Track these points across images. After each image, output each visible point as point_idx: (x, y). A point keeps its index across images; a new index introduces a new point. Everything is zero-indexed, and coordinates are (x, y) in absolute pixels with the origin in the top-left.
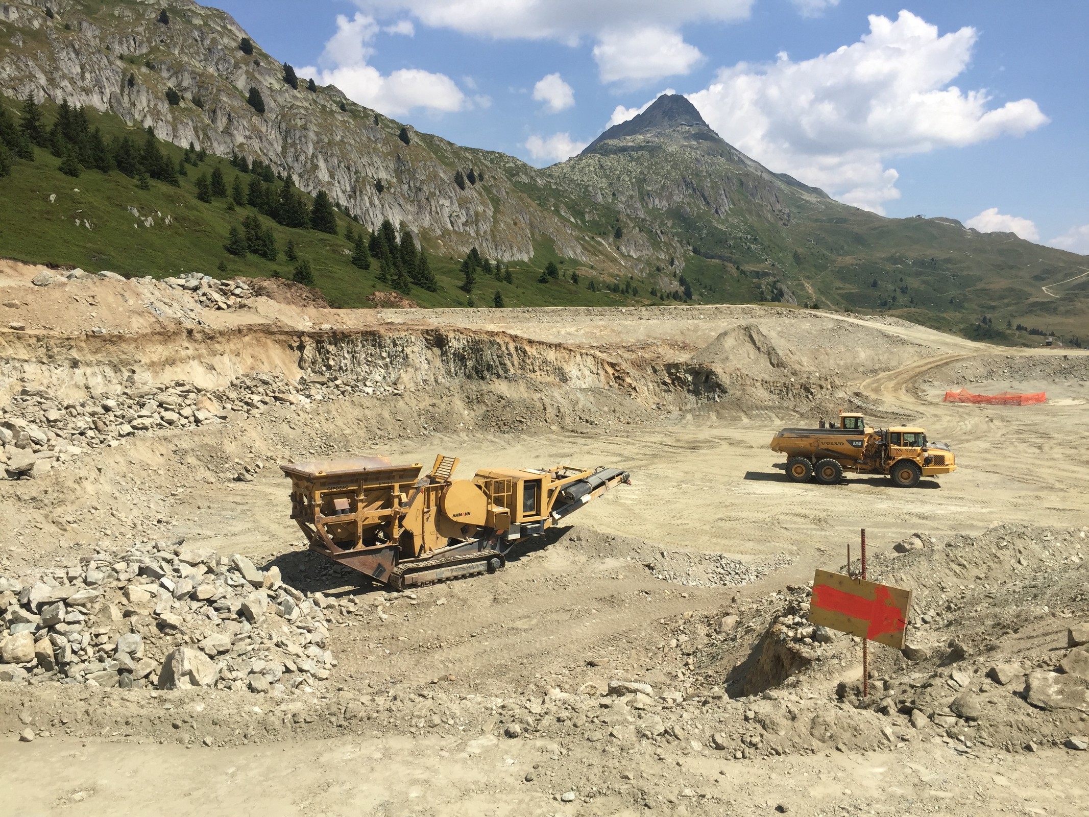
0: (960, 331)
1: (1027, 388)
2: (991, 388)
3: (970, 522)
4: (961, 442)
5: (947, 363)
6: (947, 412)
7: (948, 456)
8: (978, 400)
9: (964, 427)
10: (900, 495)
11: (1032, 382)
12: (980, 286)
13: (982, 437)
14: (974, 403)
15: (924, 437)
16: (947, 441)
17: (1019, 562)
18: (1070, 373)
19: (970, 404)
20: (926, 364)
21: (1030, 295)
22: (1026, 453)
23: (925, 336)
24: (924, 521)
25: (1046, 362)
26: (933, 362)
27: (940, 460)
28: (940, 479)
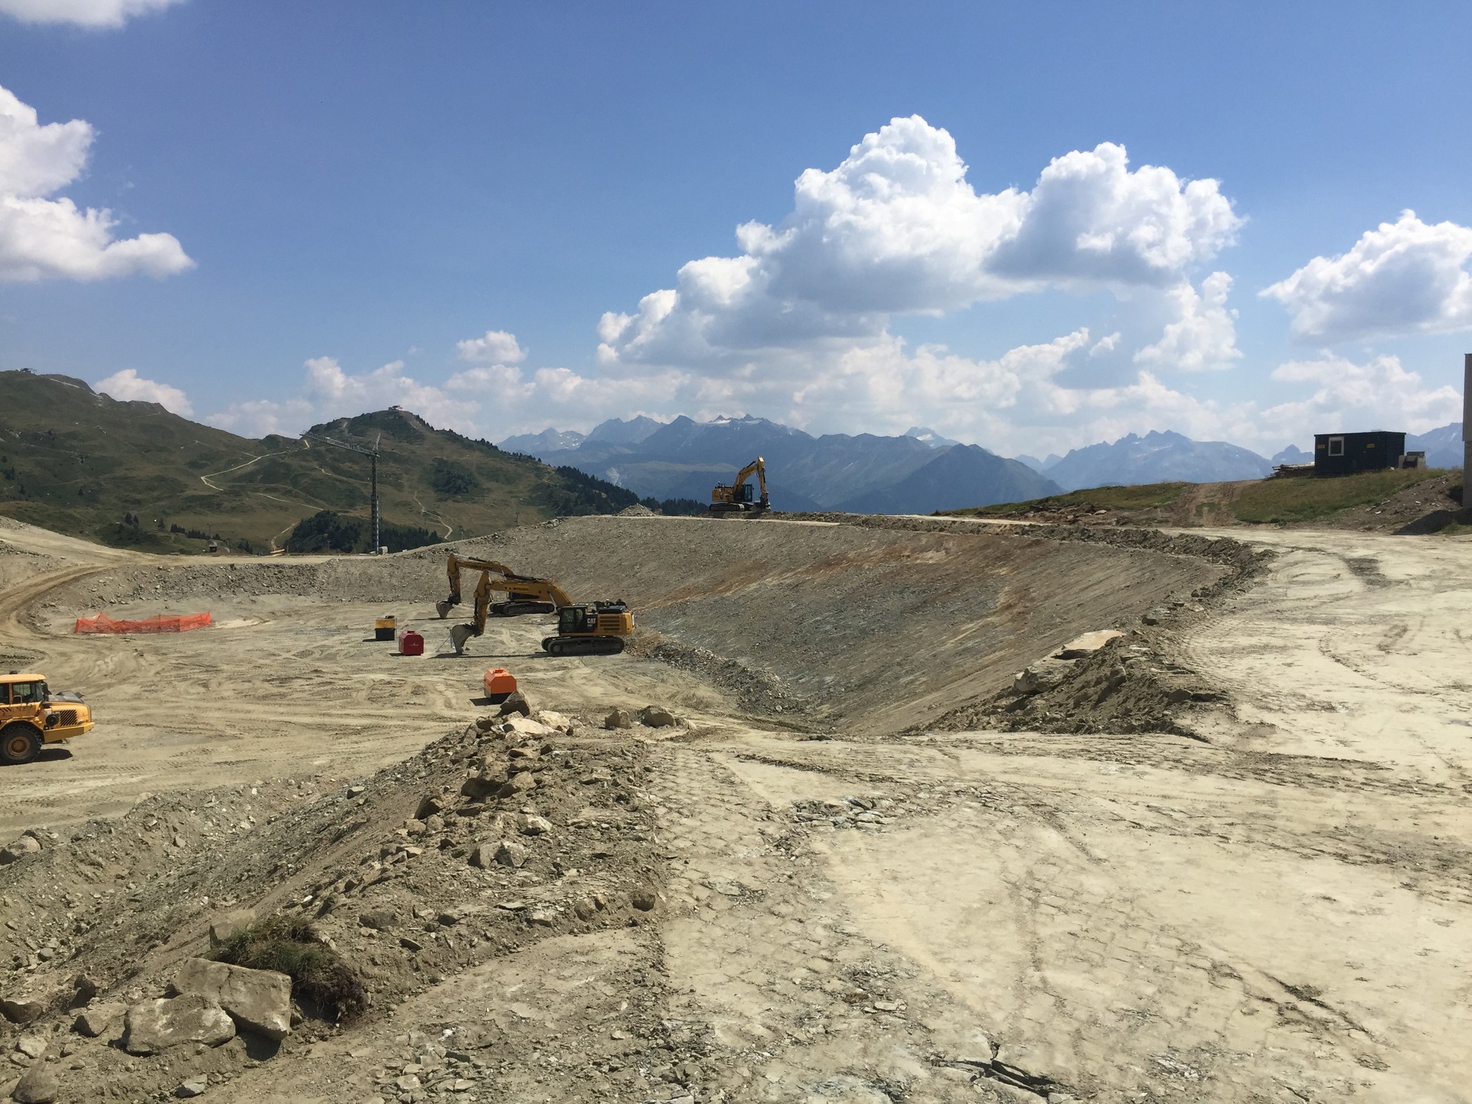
0: (96, 533)
1: (187, 608)
2: (139, 610)
3: (116, 798)
4: (100, 687)
5: (76, 579)
6: (77, 648)
7: (81, 709)
8: (121, 628)
9: (104, 667)
10: (11, 776)
11: (192, 600)
12: (120, 472)
13: (129, 678)
14: (117, 632)
15: (45, 688)
16: (81, 689)
17: (175, 844)
18: (239, 586)
19: (112, 635)
20: (46, 581)
21: (186, 486)
22: (188, 693)
23: (41, 542)
24: (50, 809)
25: (209, 573)
26: (56, 578)
27: (69, 717)
28: (72, 745)
